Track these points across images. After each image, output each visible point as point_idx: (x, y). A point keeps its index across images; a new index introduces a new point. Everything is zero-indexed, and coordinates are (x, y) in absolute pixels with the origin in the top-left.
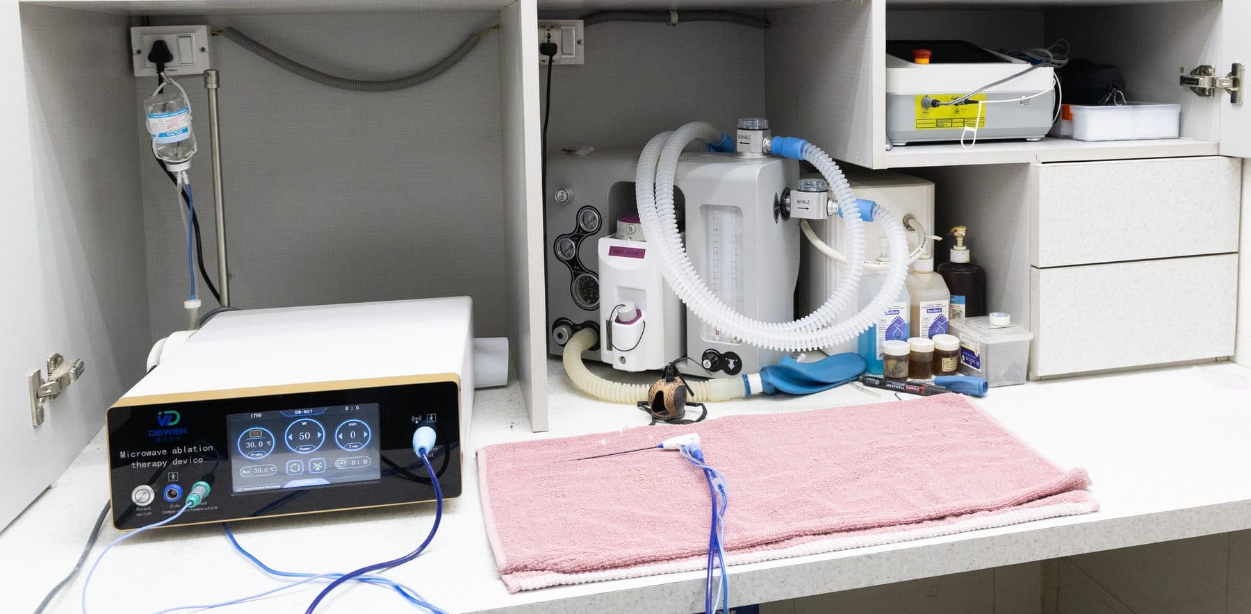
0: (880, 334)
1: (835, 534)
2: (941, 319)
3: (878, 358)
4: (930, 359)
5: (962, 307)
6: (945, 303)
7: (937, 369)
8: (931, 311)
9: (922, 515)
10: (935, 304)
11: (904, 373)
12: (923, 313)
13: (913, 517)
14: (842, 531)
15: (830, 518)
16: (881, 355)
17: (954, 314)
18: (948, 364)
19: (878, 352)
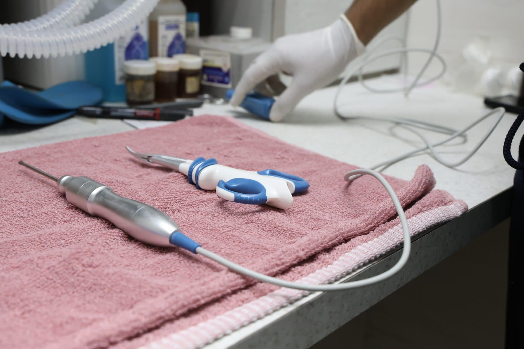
0: (119, 54)
1: (168, 326)
2: (178, 37)
3: (118, 82)
4: (175, 79)
5: (196, 26)
6: (182, 18)
7: (181, 92)
8: (169, 27)
9: (289, 260)
10: (172, 18)
11: (151, 96)
12: (162, 31)
13: (277, 265)
14: (178, 318)
15: (150, 301)
16: (121, 78)
17: (189, 34)
18: (192, 85)
19: (118, 74)
